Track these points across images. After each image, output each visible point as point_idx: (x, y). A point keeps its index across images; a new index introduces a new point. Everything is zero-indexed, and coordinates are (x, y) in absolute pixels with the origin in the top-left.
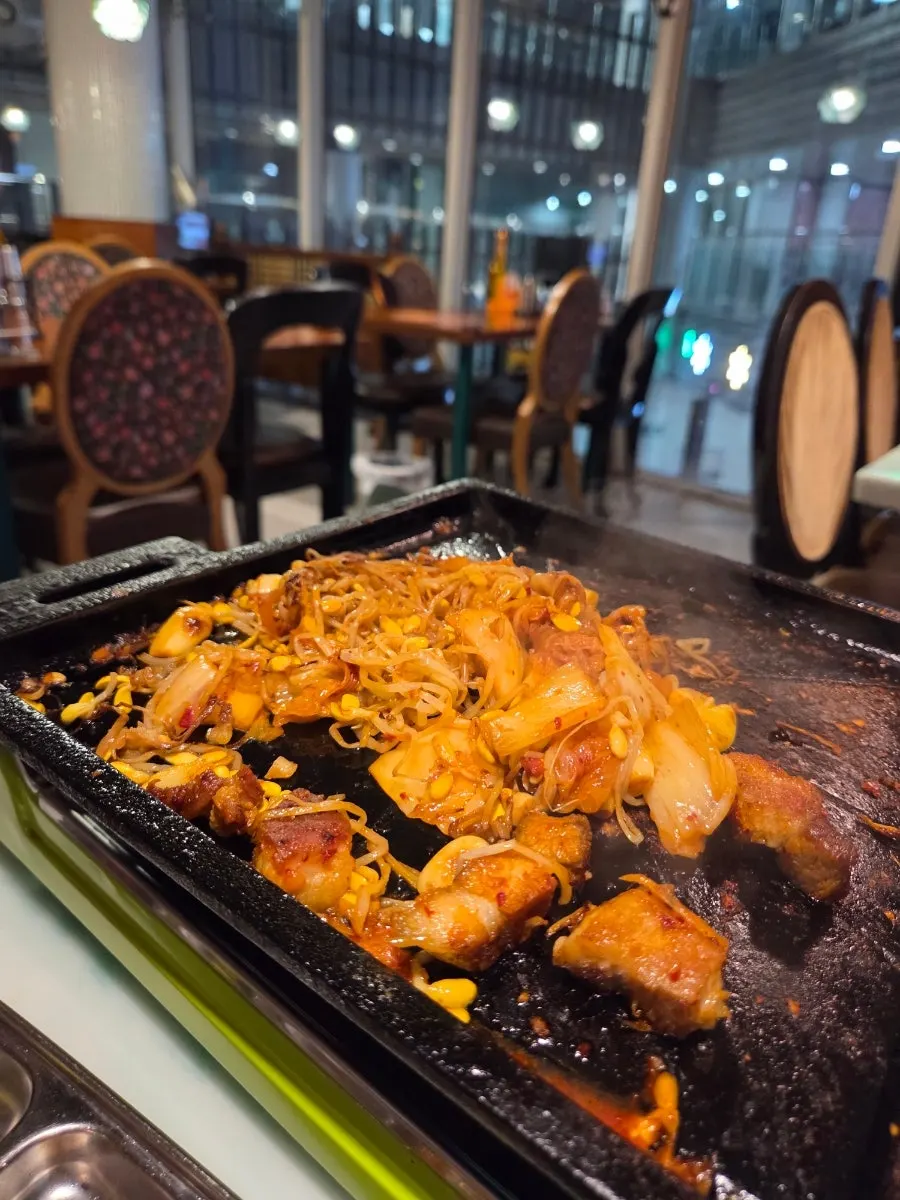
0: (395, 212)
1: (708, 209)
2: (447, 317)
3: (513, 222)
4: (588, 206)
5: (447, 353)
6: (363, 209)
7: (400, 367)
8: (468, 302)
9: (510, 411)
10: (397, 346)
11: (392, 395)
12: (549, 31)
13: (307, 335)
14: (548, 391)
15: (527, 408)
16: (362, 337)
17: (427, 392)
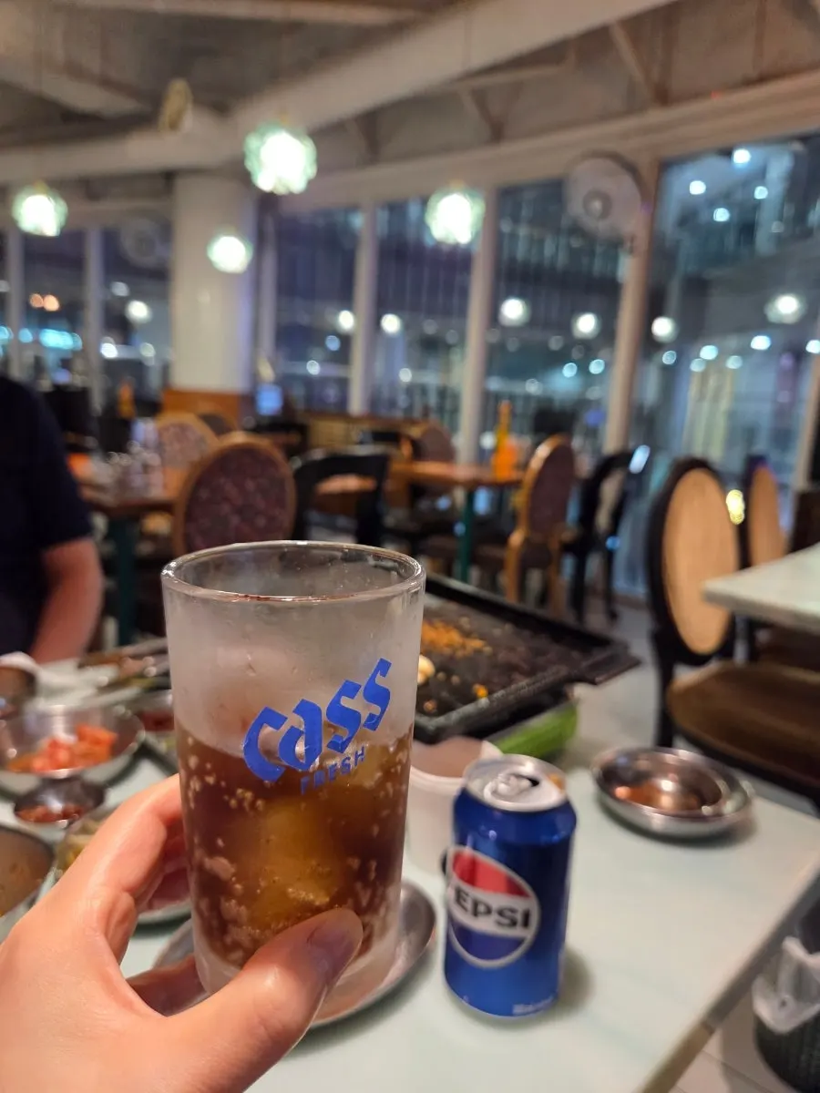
0: (431, 379)
1: (704, 376)
2: (462, 469)
3: (532, 387)
4: (600, 374)
5: (460, 495)
6: (406, 376)
7: (424, 505)
8: (482, 456)
9: (503, 540)
10: (419, 490)
11: (412, 527)
12: (563, 241)
13: (351, 483)
14: (534, 525)
15: (517, 538)
16: (390, 485)
17: (442, 525)
